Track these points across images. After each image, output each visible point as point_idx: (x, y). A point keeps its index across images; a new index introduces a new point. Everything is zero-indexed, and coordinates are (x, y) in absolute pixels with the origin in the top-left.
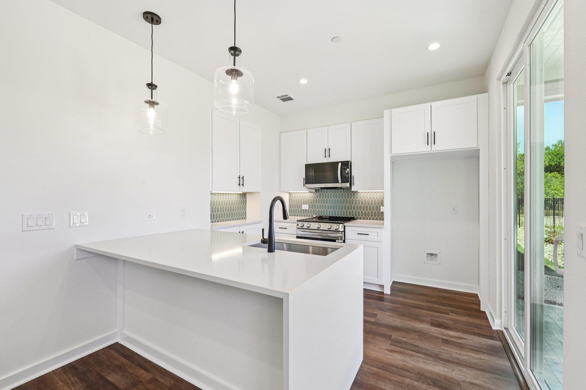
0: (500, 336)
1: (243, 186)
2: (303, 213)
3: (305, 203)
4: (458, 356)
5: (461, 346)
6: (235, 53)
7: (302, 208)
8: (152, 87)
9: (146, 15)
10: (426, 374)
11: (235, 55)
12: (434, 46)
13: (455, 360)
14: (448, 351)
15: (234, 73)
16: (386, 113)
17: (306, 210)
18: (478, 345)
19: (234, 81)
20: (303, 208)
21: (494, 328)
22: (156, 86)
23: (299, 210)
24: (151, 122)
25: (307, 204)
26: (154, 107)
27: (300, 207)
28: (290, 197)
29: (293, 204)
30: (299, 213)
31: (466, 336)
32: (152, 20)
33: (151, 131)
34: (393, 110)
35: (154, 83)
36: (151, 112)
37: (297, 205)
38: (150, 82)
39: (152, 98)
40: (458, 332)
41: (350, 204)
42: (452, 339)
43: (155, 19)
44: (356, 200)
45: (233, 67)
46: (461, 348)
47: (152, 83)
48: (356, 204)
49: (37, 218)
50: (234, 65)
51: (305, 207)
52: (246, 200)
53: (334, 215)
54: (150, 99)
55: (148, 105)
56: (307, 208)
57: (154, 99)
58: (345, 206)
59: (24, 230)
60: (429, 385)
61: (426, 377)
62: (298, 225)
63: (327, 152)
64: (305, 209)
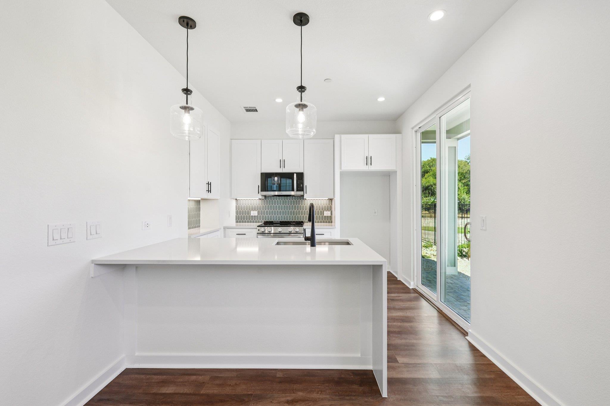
0: (415, 291)
1: (211, 193)
2: (252, 219)
3: (254, 209)
4: (404, 306)
5: (401, 300)
6: (301, 90)
7: (250, 214)
8: (187, 92)
9: (182, 20)
10: (396, 318)
11: (302, 92)
12: (381, 99)
13: (404, 308)
14: (397, 304)
15: (301, 106)
16: (337, 137)
17: (255, 216)
18: (409, 298)
19: (301, 112)
20: (252, 215)
21: (411, 287)
22: (191, 92)
23: (247, 216)
24: (186, 128)
25: (256, 211)
26: (189, 113)
27: (249, 213)
28: (237, 204)
29: (240, 211)
30: (247, 219)
31: (401, 295)
32: (187, 24)
33: (186, 137)
34: (343, 136)
35: (189, 88)
36: (187, 118)
37: (245, 211)
38: (185, 87)
39: (187, 103)
40: (395, 294)
41: (298, 210)
42: (395, 298)
43: (190, 23)
44: (303, 207)
45: (300, 103)
46: (402, 301)
47: (187, 88)
48: (303, 210)
49: (61, 229)
50: (301, 101)
51: (254, 213)
52: (200, 207)
53: (283, 220)
54: (185, 105)
55: (184, 111)
56: (256, 215)
57: (189, 105)
58: (294, 212)
59: (50, 245)
60: (401, 322)
61: (397, 319)
62: (259, 230)
63: (282, 163)
64: (253, 215)
